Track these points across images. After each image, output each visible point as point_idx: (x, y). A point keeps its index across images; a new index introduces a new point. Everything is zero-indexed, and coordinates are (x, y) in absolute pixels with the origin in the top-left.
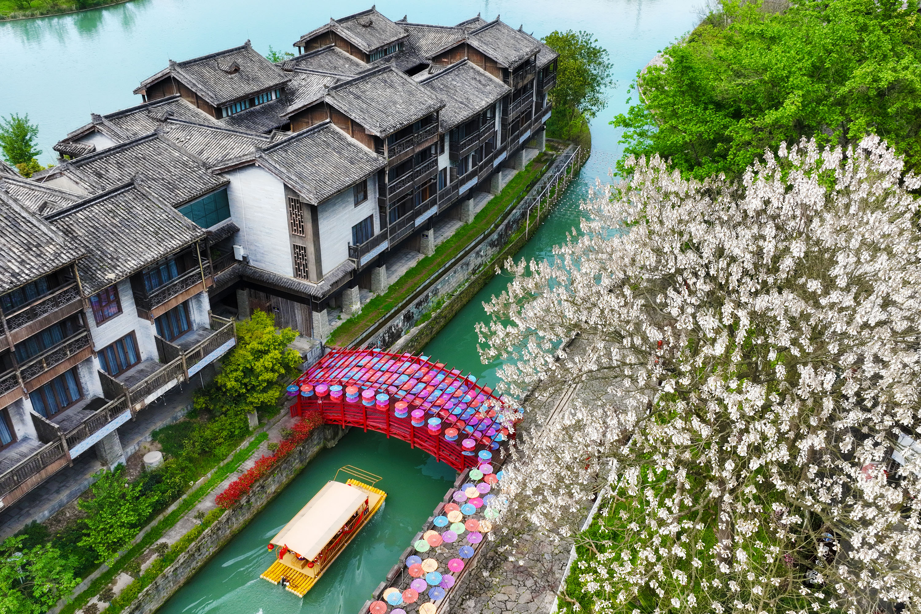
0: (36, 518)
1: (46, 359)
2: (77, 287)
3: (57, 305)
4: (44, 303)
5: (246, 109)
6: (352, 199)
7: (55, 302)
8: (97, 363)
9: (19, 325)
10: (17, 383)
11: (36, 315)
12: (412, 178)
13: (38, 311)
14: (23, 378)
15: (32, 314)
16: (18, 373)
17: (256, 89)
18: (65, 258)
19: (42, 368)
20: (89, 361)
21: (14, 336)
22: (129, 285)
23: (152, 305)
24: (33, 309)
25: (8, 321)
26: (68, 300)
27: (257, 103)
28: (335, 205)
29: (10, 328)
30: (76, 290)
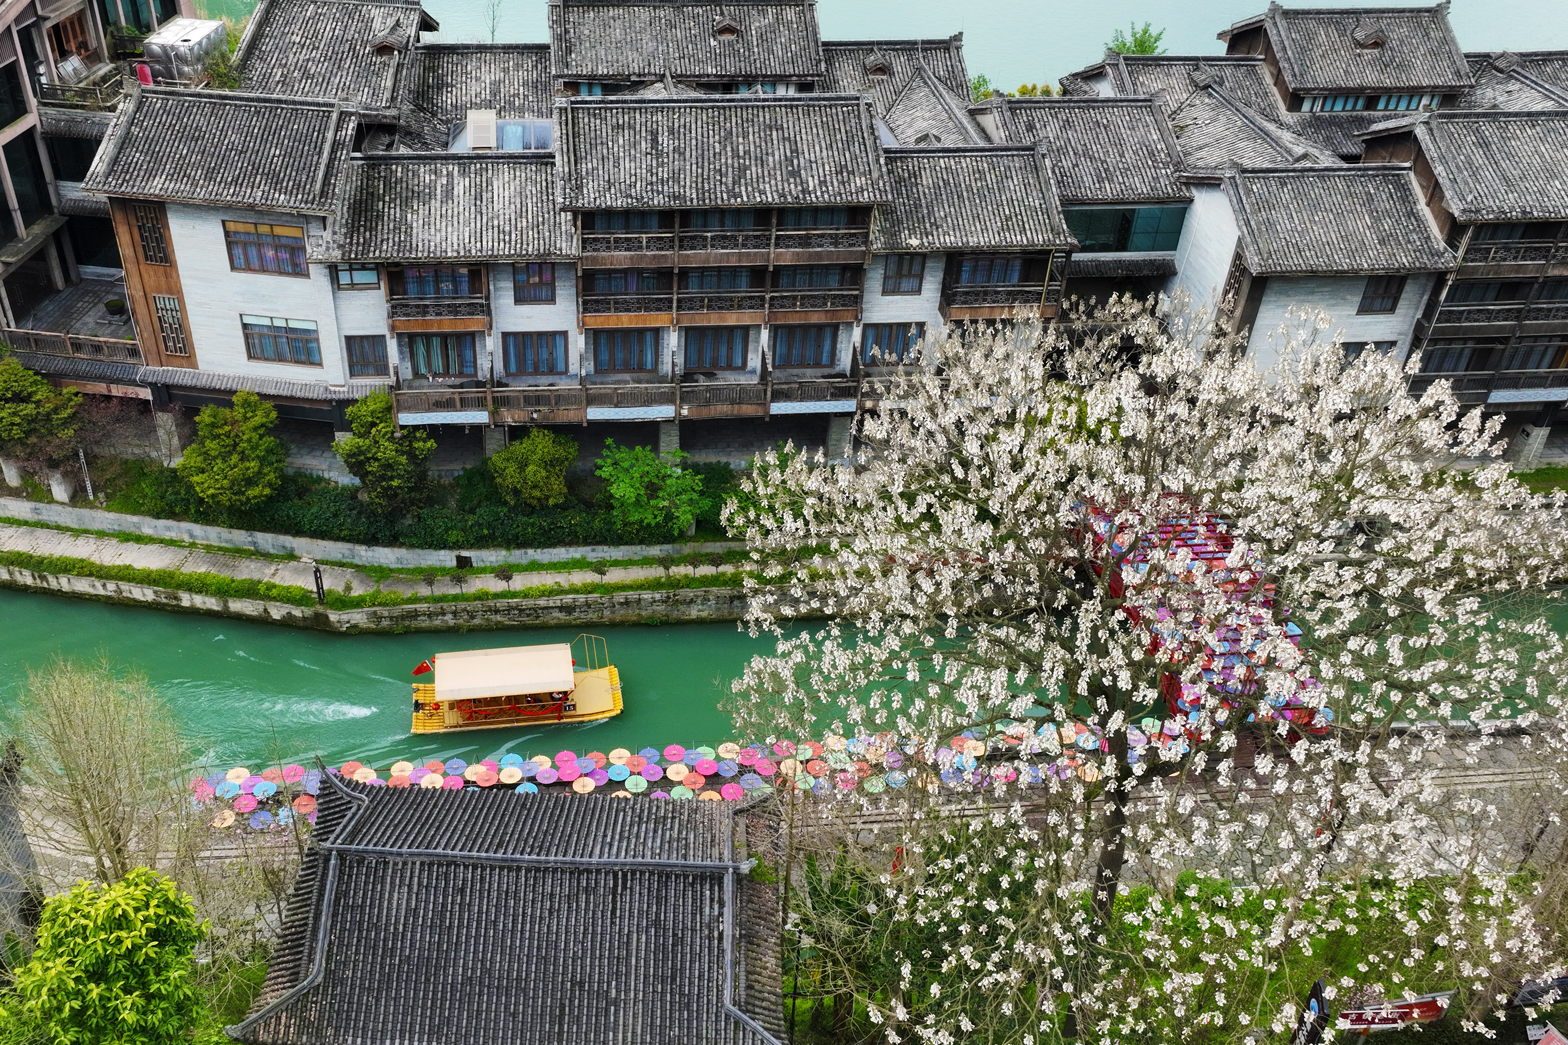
0: (731, 460)
1: (803, 297)
2: (867, 235)
3: (836, 244)
4: (822, 236)
5: (1353, 109)
6: (1357, 299)
7: (835, 241)
8: (857, 332)
9: (787, 247)
10: (763, 306)
11: (808, 245)
12: (1518, 315)
13: (813, 241)
14: (771, 306)
15: (805, 241)
16: (768, 296)
17: (1388, 83)
18: (865, 198)
19: (794, 305)
20: (850, 325)
21: (778, 256)
22: (942, 265)
23: (954, 302)
24: (808, 237)
25: (778, 238)
26: (851, 245)
27: (1381, 106)
28: (1313, 293)
29: (777, 245)
30: (866, 241)
